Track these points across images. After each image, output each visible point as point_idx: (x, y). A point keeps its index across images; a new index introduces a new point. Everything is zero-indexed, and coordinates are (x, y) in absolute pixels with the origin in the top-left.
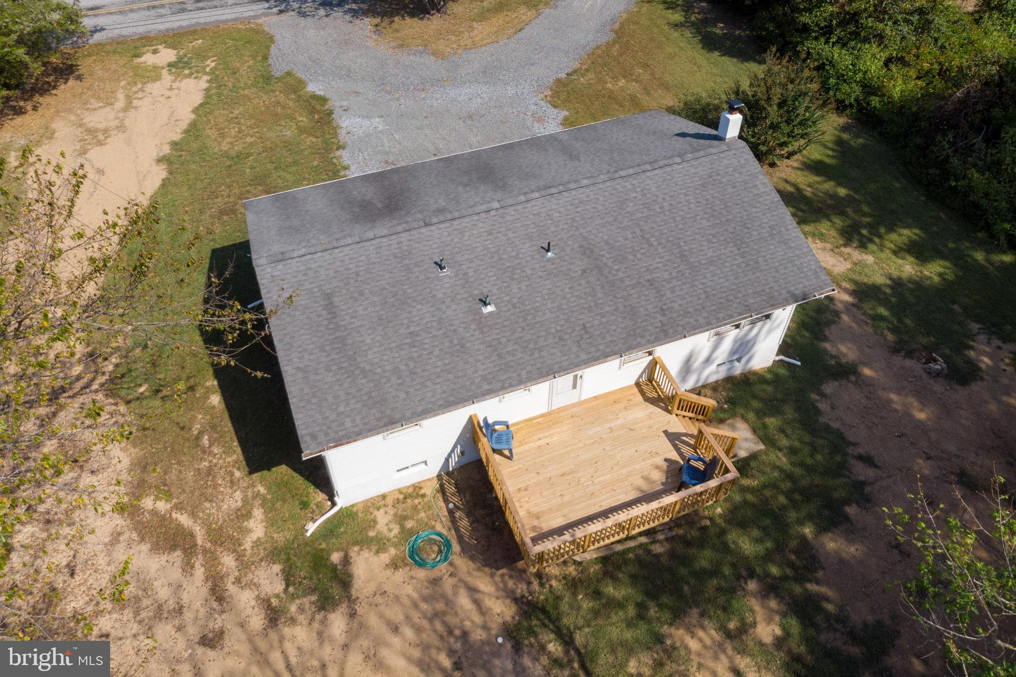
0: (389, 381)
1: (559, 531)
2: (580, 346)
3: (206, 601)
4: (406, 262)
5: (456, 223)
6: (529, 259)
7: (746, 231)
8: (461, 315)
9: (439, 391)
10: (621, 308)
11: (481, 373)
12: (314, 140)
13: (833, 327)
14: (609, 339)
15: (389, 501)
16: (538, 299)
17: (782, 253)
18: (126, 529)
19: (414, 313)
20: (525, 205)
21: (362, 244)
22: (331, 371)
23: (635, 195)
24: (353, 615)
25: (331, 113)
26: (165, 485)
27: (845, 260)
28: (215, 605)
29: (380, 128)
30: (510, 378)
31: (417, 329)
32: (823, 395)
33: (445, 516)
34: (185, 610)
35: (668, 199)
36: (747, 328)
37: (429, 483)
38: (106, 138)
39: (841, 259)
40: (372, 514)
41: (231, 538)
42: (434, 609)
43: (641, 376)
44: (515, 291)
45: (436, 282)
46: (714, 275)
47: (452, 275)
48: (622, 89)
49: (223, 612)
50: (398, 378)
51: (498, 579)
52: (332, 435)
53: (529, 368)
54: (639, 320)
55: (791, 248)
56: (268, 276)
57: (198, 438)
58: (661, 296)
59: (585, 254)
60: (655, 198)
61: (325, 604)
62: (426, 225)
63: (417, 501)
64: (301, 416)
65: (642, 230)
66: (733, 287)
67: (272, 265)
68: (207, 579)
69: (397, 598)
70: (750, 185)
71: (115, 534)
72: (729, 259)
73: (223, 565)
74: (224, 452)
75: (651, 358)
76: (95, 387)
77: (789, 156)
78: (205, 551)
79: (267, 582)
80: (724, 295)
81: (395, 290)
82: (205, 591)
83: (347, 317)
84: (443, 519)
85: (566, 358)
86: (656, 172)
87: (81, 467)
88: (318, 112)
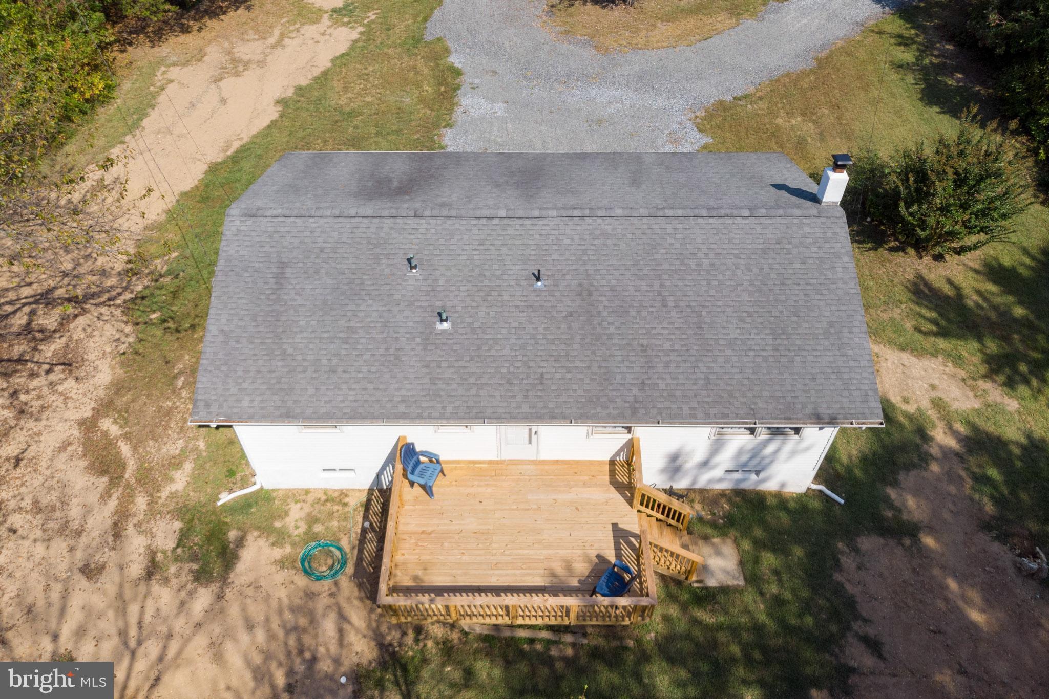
0: (304, 372)
1: (439, 591)
2: (526, 396)
3: (106, 532)
4: (378, 250)
5: (449, 222)
6: (513, 283)
7: (795, 319)
8: (410, 324)
9: (351, 398)
10: (595, 368)
11: (403, 392)
12: (428, 112)
13: (913, 473)
14: (564, 398)
15: (310, 498)
16: (503, 331)
17: (831, 359)
18: (77, 441)
19: (362, 308)
20: (535, 221)
21: (340, 220)
22: (252, 343)
23: (673, 241)
24: (220, 597)
25: (459, 87)
26: (127, 412)
27: (976, 396)
28: (110, 539)
29: (500, 113)
30: (433, 407)
31: (358, 325)
32: (856, 550)
33: (356, 533)
34: (84, 534)
35: (711, 255)
36: (764, 437)
37: (357, 494)
38: (244, 70)
39: (971, 394)
40: (288, 505)
41: (154, 481)
42: (296, 622)
43: (618, 454)
44: (482, 314)
45: (399, 281)
46: (728, 361)
47: (421, 278)
48: (792, 128)
49: (114, 549)
50: (315, 371)
51: (374, 617)
52: (225, 409)
53: (458, 403)
54: (610, 388)
55: (846, 355)
56: (234, 228)
57: (176, 377)
58: (649, 367)
59: (580, 294)
60: (696, 251)
61: (202, 577)
62: (416, 216)
63: (336, 508)
64: (204, 379)
65: (661, 285)
66: (746, 382)
67: (243, 219)
68: (116, 512)
69: (268, 597)
70: (827, 266)
71: (66, 442)
72: (757, 348)
73: (135, 504)
74: (189, 398)
75: (630, 436)
76: (118, 302)
77: (960, 251)
78: (128, 486)
79: (163, 535)
80: (729, 388)
81: (353, 277)
82: (109, 522)
83: (292, 292)
84: (353, 535)
85: (504, 405)
86: (711, 220)
87: (71, 372)
88: (446, 85)
